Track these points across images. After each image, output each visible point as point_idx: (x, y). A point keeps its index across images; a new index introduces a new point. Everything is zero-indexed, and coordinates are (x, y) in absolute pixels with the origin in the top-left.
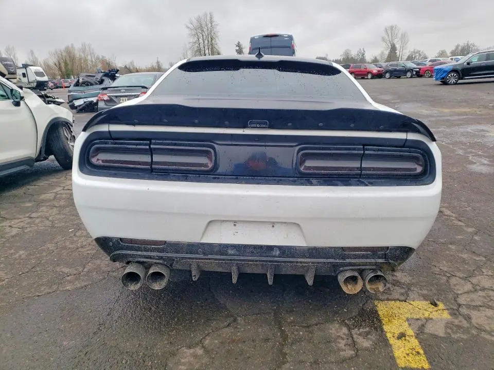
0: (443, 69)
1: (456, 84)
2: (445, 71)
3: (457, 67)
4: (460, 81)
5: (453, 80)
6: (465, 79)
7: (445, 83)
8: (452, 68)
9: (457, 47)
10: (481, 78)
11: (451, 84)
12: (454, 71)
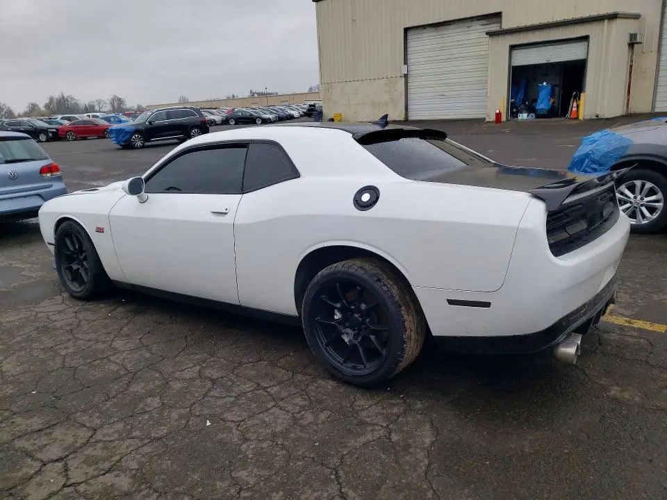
0: (123, 130)
1: (143, 147)
2: (127, 133)
3: (140, 127)
4: (147, 144)
5: (139, 144)
6: (153, 141)
7: (128, 146)
8: (133, 128)
9: (51, 99)
10: (171, 139)
11: (138, 148)
12: (137, 131)
